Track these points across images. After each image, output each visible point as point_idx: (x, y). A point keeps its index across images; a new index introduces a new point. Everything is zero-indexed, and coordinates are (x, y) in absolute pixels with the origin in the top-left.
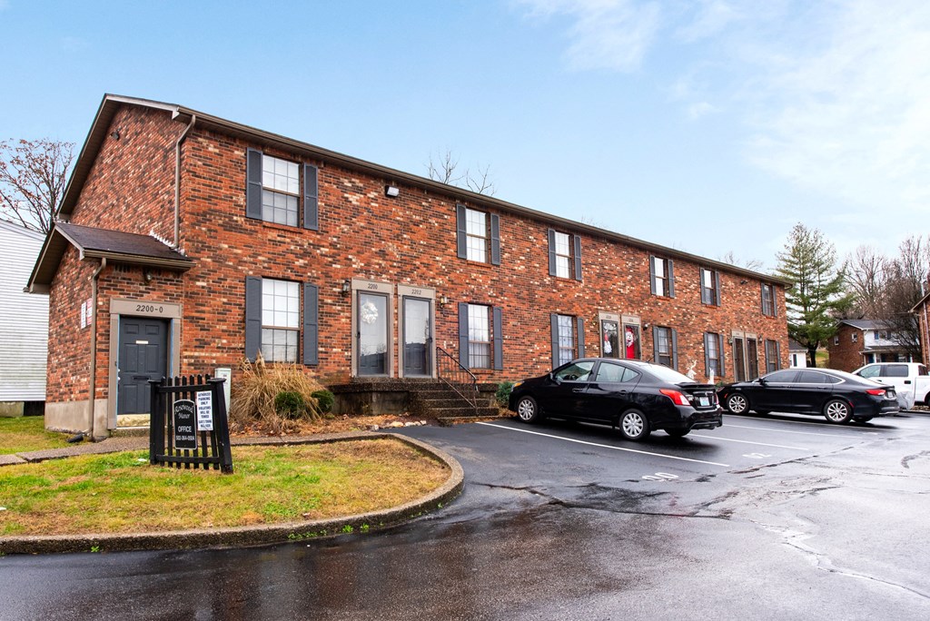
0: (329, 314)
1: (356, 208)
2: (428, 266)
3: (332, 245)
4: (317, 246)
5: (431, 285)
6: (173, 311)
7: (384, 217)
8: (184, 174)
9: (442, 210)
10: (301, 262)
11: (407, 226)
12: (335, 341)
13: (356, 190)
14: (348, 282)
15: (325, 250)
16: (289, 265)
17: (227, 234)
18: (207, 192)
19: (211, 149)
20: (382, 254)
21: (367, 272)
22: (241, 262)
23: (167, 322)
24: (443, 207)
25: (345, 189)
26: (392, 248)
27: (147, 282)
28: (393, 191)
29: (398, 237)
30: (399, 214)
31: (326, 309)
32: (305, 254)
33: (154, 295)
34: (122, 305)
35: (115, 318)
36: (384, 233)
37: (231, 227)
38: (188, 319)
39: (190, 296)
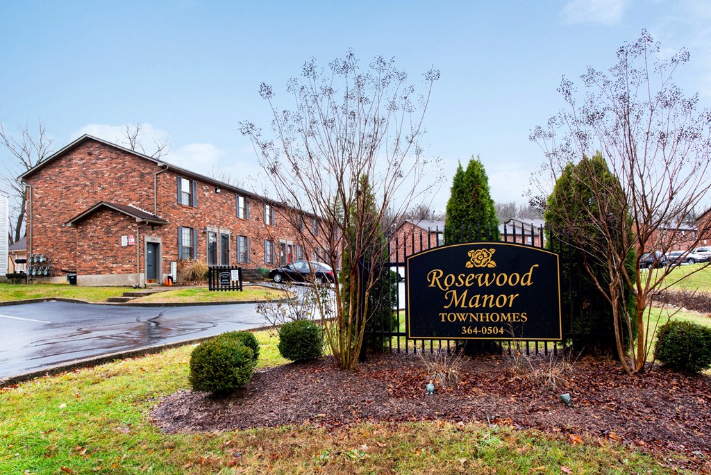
0: (200, 241)
1: (207, 198)
2: (227, 221)
3: (201, 213)
4: (196, 214)
5: (229, 228)
6: (159, 240)
7: (215, 201)
8: (159, 187)
9: (232, 197)
10: (192, 220)
11: (222, 205)
12: (201, 252)
13: (208, 191)
14: (205, 228)
15: (199, 215)
16: (189, 222)
17: (172, 210)
18: (167, 194)
19: (168, 177)
20: (215, 216)
21: (210, 224)
22: (176, 221)
23: (158, 244)
24: (232, 196)
25: (204, 190)
26: (217, 213)
27: (153, 229)
28: (219, 191)
29: (219, 209)
30: (220, 199)
31: (199, 239)
32: (193, 217)
33: (154, 234)
34: (148, 239)
35: (146, 243)
36: (215, 208)
37: (173, 207)
38: (164, 243)
39: (164, 234)
